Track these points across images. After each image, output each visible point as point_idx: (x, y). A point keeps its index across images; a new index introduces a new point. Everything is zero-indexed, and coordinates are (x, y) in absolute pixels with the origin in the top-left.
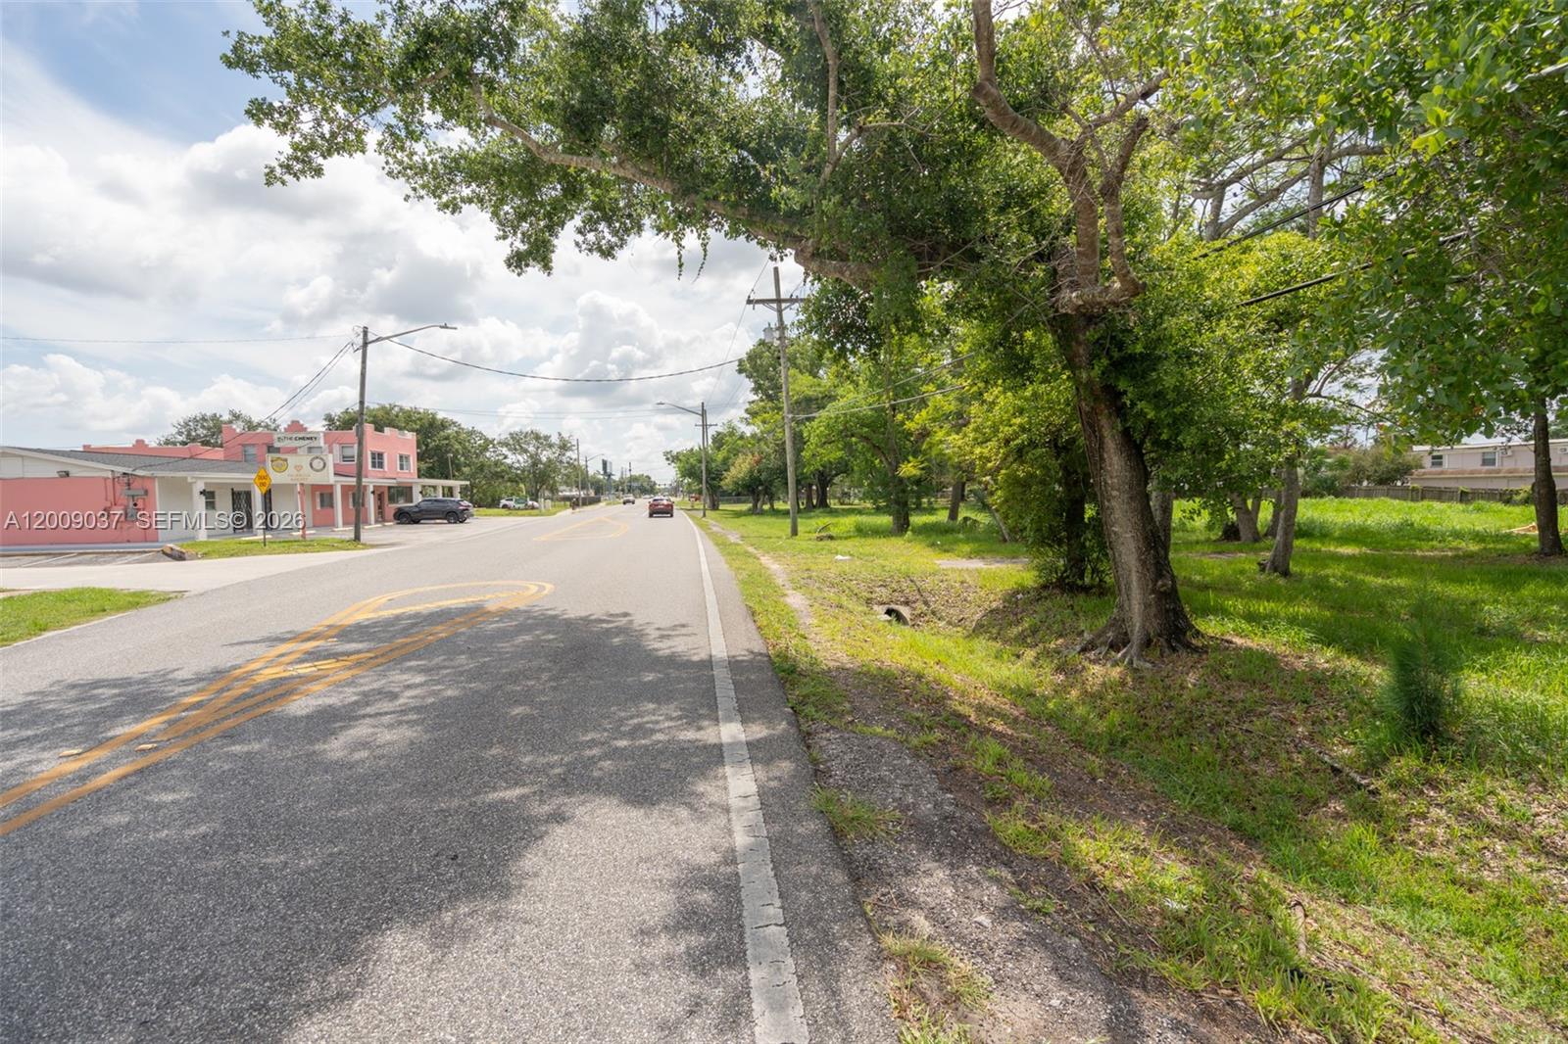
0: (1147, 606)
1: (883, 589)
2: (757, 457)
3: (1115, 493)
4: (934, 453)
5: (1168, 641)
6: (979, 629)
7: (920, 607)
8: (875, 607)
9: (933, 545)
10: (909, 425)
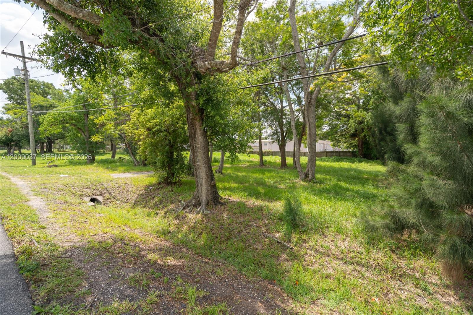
0: (208, 191)
1: (88, 190)
2: (10, 129)
3: (199, 150)
4: (108, 132)
5: (214, 202)
6: (136, 204)
7: (107, 196)
8: (85, 198)
9: (108, 168)
10: (96, 121)
